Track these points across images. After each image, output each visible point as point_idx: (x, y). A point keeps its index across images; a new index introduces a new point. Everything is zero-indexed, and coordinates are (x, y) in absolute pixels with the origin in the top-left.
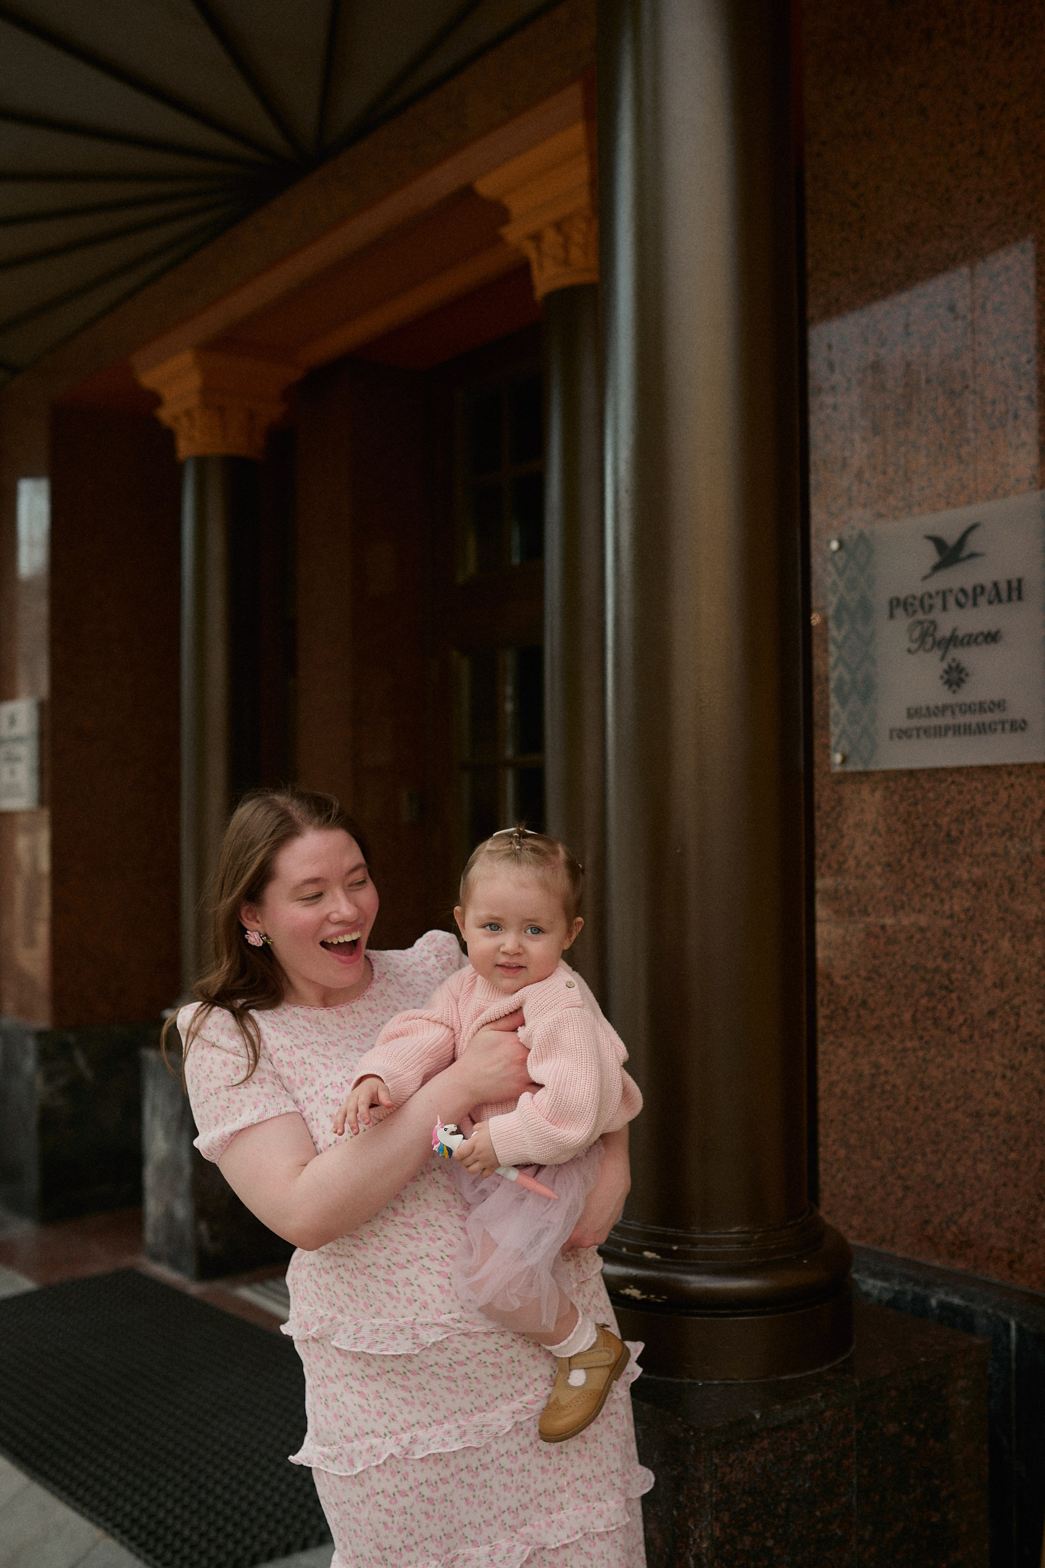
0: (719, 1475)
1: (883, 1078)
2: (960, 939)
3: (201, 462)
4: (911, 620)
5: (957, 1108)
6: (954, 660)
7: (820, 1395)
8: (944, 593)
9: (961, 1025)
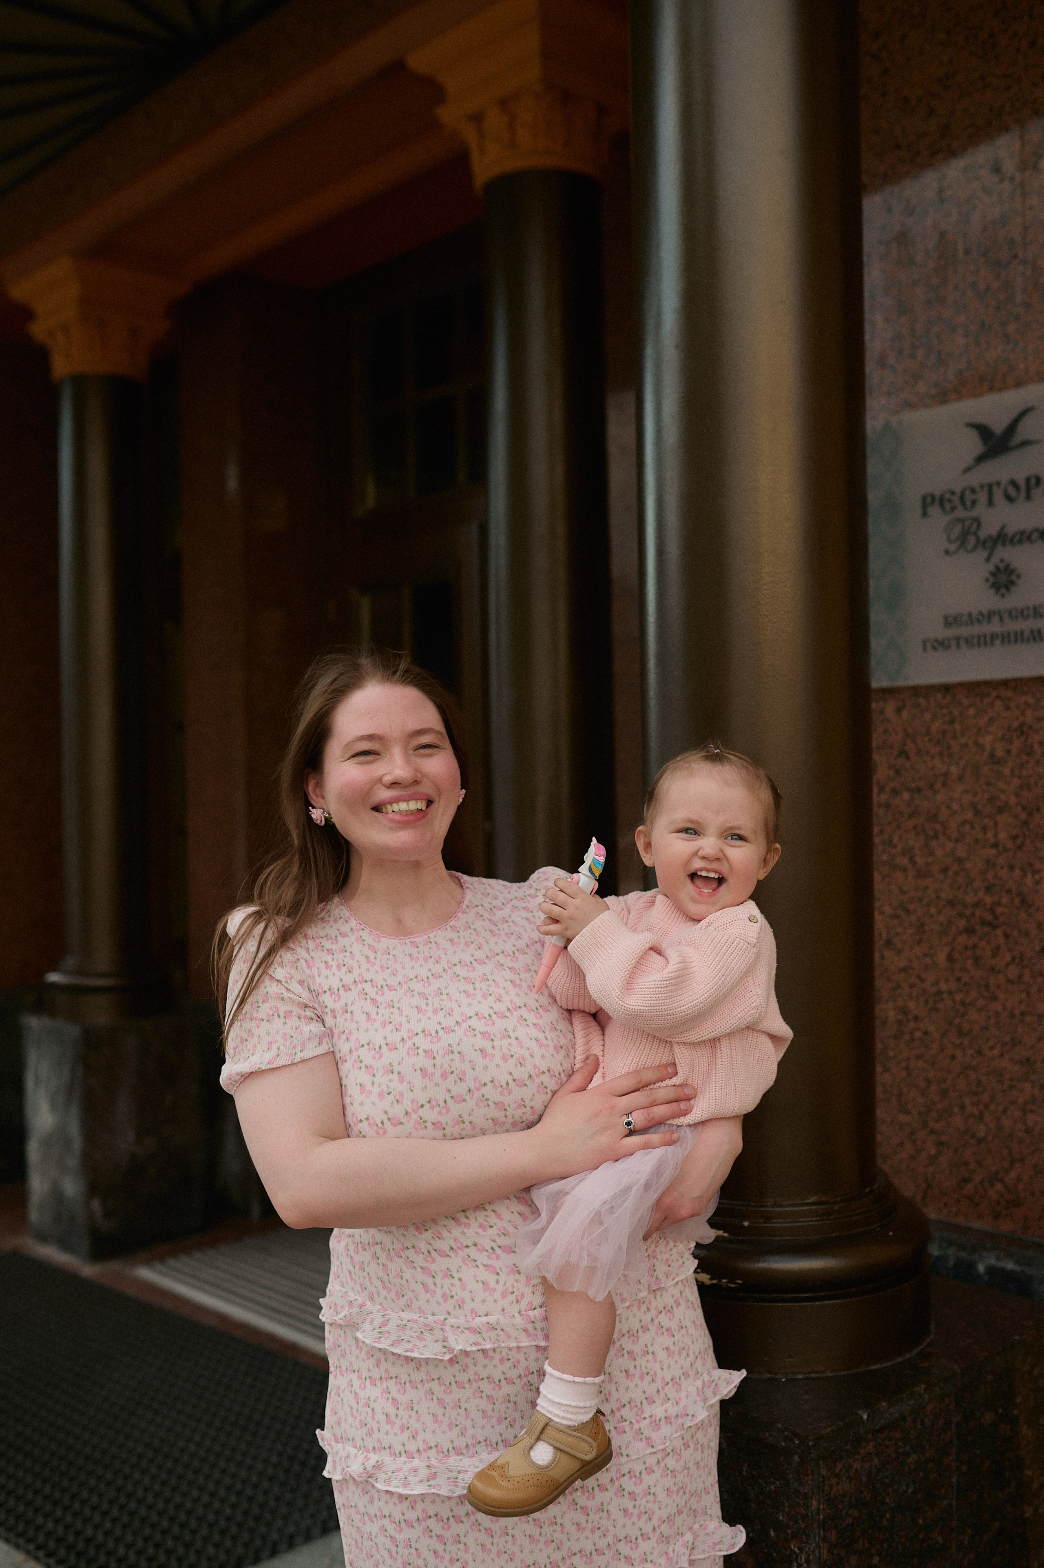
0: (826, 1488)
1: (912, 1025)
2: (1006, 870)
3: (79, 381)
4: (947, 519)
5: (1002, 1055)
6: (1002, 561)
7: (923, 1386)
8: (990, 486)
9: (1008, 965)
